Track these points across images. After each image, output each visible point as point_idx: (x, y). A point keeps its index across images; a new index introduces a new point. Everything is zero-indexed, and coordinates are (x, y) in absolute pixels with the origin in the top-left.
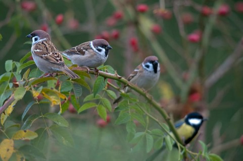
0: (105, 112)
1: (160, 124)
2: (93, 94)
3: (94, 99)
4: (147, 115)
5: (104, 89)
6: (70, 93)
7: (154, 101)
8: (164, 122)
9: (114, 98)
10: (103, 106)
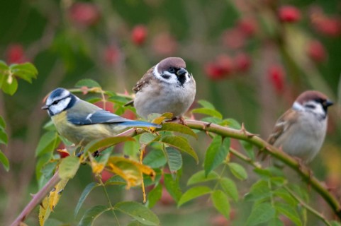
0: (227, 203)
1: (327, 221)
2: (203, 172)
3: (206, 180)
4: (303, 206)
5: (225, 162)
6: (162, 170)
7: (314, 179)
8: (334, 219)
9: (241, 177)
10: (222, 193)
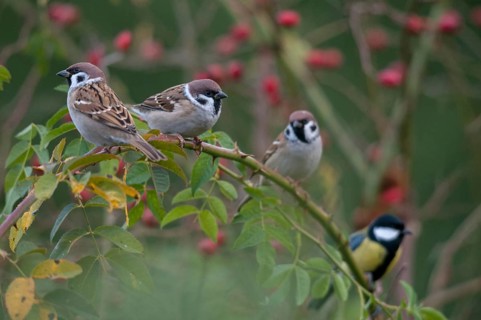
0: (215, 225)
3: (192, 198)
4: (297, 230)
5: (212, 179)
6: (144, 186)
7: (311, 203)
10: (210, 213)
